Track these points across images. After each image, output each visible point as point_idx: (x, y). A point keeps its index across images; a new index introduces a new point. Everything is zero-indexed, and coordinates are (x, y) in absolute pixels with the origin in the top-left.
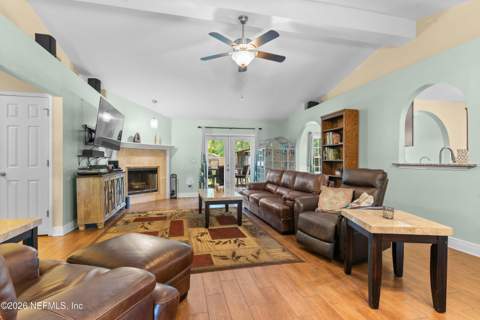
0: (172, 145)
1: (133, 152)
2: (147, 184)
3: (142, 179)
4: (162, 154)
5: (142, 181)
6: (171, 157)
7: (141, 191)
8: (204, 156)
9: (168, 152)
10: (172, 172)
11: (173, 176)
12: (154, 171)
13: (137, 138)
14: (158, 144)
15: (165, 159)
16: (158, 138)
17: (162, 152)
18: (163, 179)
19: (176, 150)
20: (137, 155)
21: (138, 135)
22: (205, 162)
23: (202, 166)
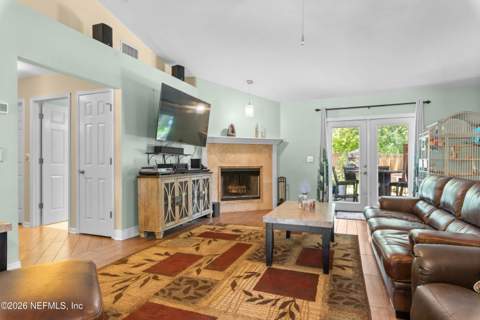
0: (282, 138)
1: (227, 148)
2: (248, 188)
3: (240, 182)
4: (266, 150)
5: (240, 184)
6: (278, 155)
7: (238, 196)
8: (324, 151)
9: (275, 148)
10: (281, 175)
11: (281, 180)
12: (256, 172)
13: (232, 131)
14: (260, 137)
15: (270, 157)
16: (260, 130)
17: (266, 147)
18: (268, 183)
19: (286, 144)
20: (234, 152)
21: (232, 126)
22: (326, 160)
23: (321, 166)
